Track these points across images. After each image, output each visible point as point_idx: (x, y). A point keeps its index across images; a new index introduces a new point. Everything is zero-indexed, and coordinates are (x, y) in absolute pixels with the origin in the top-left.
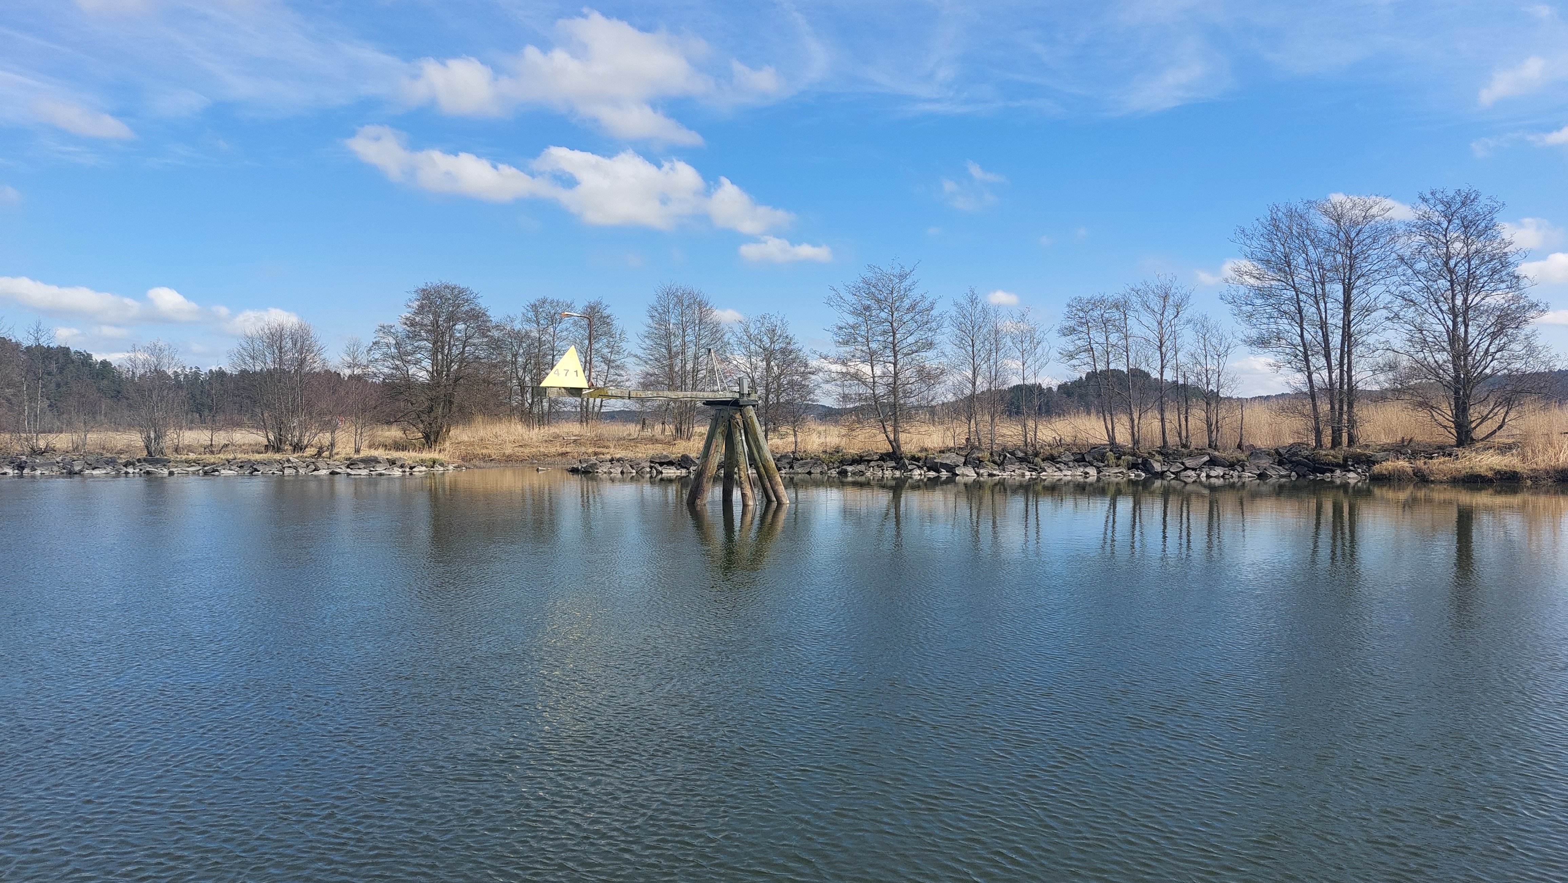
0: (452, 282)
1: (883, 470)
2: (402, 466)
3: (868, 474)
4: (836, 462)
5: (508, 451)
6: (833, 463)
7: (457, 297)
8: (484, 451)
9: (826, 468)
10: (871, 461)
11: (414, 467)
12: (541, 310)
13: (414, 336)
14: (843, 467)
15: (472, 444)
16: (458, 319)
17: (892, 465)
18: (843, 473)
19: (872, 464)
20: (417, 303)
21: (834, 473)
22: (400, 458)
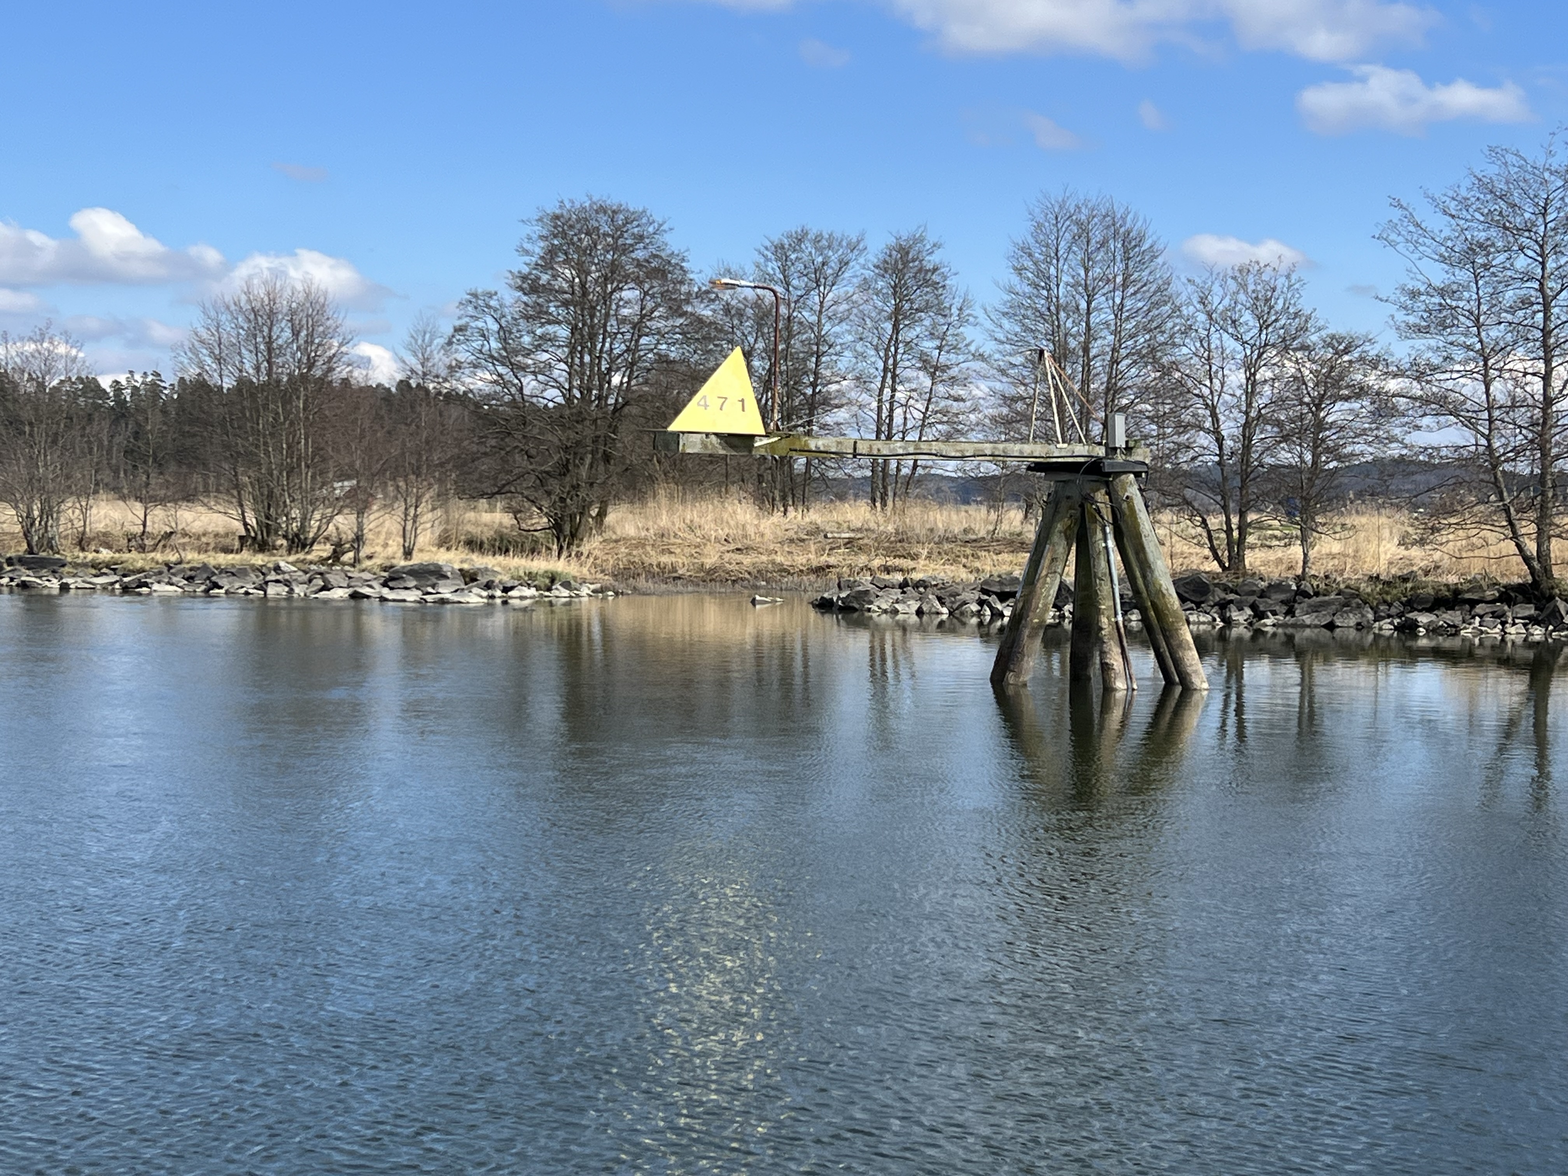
0: (613, 200)
1: (1503, 624)
2: (488, 586)
3: (1467, 632)
4: (1396, 604)
5: (710, 561)
6: (1390, 605)
7: (619, 231)
8: (665, 559)
9: (1371, 616)
10: (1478, 602)
11: (512, 588)
12: (793, 256)
13: (536, 315)
14: (1410, 615)
15: (641, 543)
16: (626, 279)
17: (1527, 613)
18: (1408, 629)
19: (1480, 609)
20: (542, 244)
21: (1387, 627)
22: (486, 569)
